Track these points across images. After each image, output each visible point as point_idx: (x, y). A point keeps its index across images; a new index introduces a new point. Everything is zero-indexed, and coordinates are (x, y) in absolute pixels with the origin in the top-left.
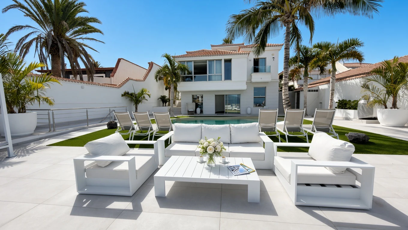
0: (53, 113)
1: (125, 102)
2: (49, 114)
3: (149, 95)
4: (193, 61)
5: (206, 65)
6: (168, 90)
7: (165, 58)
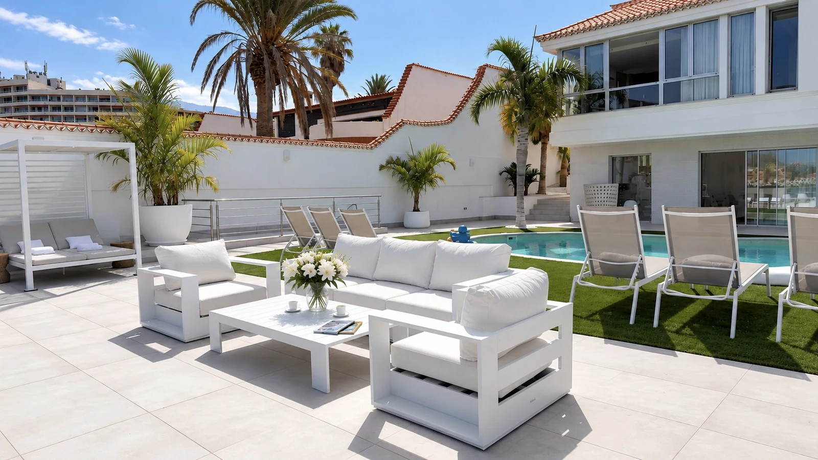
0: (217, 207)
1: (387, 183)
2: (211, 209)
3: (452, 164)
4: (605, 40)
5: (657, 46)
6: (540, 145)
7: (500, 53)
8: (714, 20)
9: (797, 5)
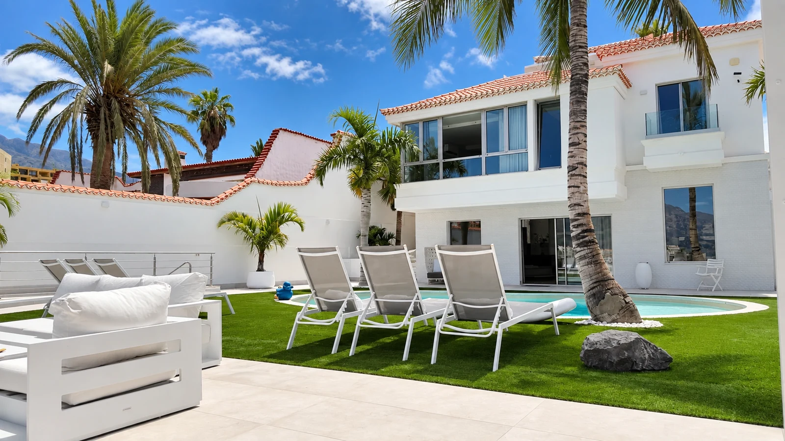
5: (480, 126)
8: (524, 105)
9: (559, 100)
